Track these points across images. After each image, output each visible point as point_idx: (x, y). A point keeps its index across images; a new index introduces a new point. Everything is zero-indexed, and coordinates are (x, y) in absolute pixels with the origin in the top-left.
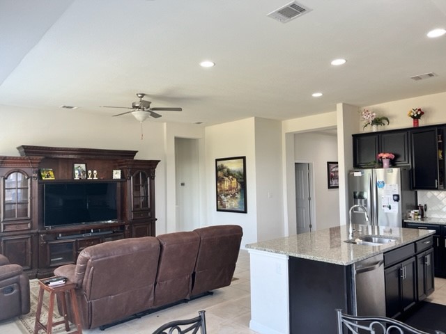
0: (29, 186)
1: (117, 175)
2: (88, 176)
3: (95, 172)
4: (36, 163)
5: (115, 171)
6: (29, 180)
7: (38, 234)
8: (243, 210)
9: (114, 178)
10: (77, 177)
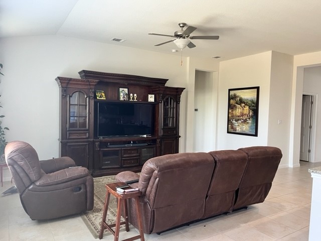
0: (88, 104)
1: (151, 98)
2: (129, 98)
3: (135, 95)
4: (93, 85)
5: (150, 96)
6: (88, 98)
7: (94, 142)
8: (254, 134)
9: (149, 101)
10: (122, 99)
